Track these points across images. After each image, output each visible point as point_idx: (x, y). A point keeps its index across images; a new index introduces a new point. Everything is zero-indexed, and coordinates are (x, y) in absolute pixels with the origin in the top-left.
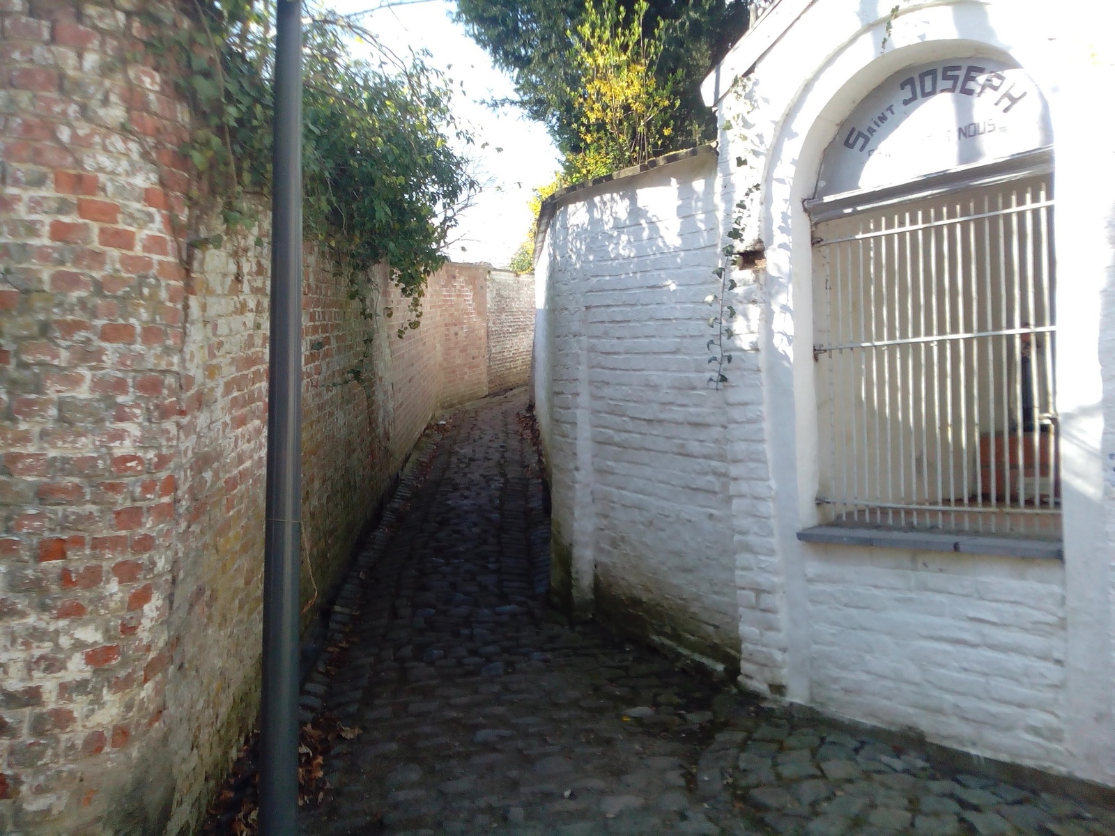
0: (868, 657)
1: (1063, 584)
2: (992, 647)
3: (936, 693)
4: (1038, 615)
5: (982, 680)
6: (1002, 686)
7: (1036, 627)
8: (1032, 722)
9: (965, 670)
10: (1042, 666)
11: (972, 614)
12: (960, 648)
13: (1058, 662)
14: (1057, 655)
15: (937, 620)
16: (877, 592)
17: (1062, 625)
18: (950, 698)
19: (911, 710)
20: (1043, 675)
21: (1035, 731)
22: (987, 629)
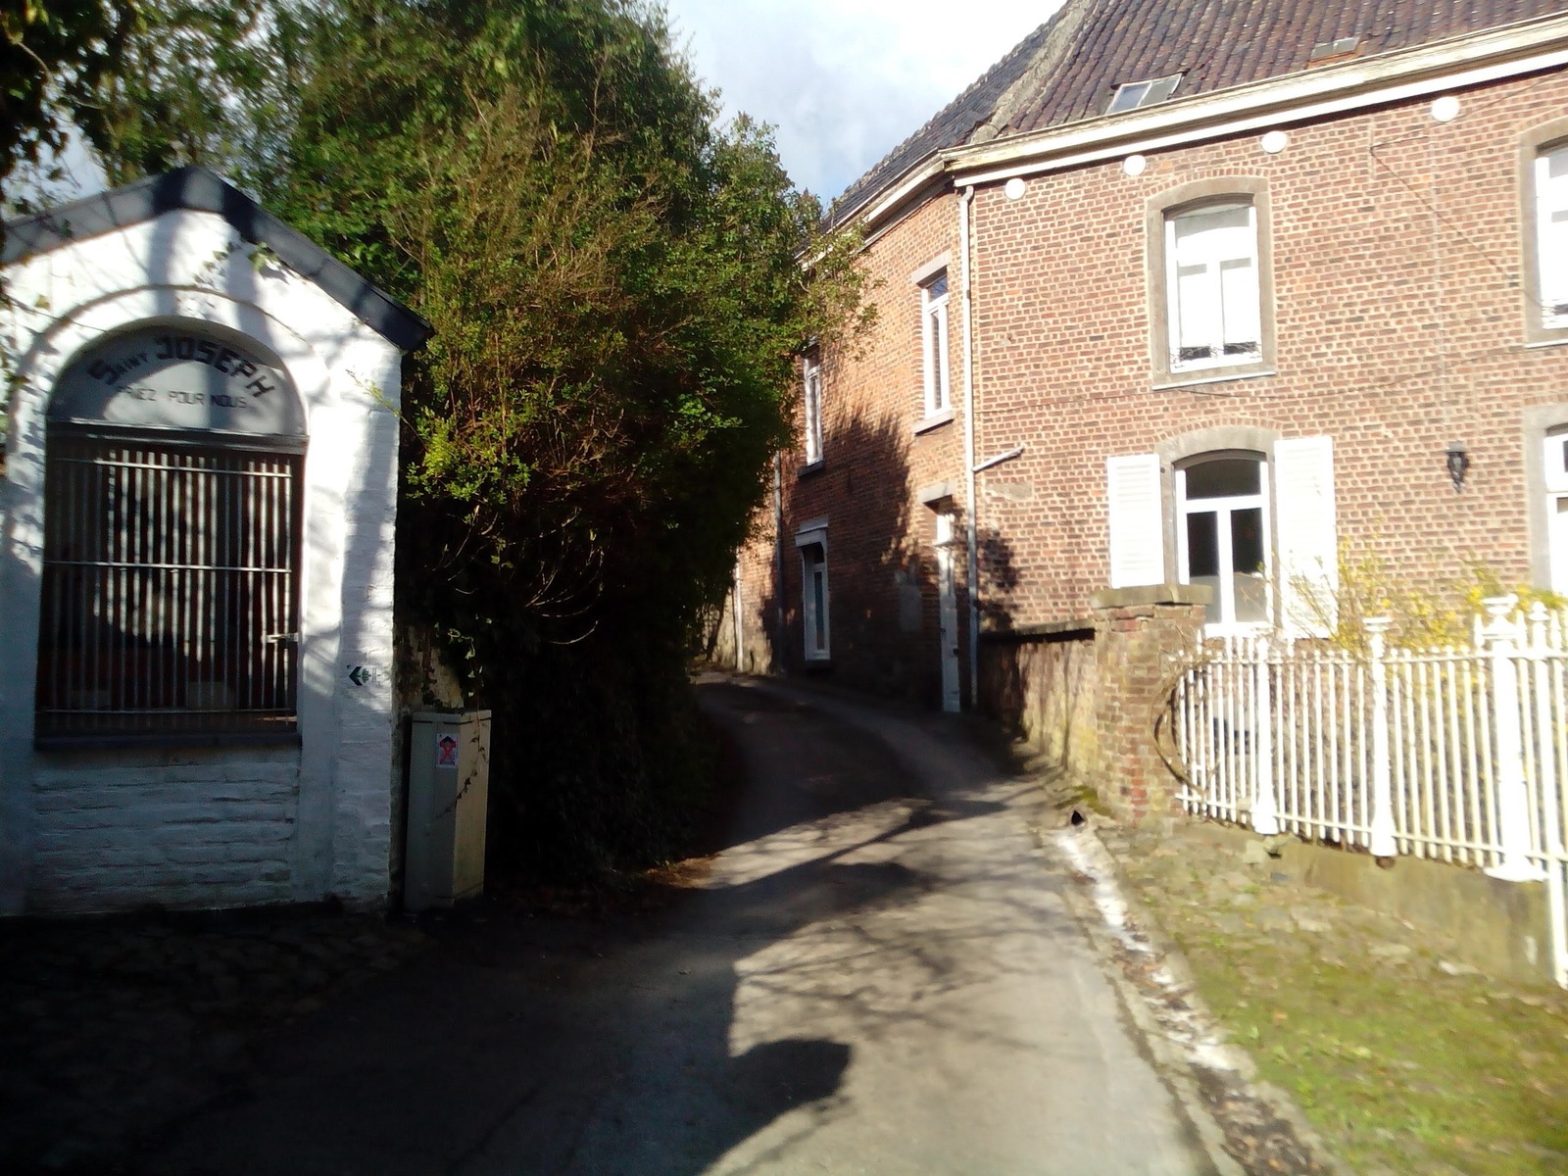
0: (107, 852)
1: (299, 761)
2: (233, 820)
3: (179, 868)
4: (276, 788)
5: (223, 847)
6: (240, 849)
7: (275, 798)
8: (264, 871)
9: (208, 842)
10: (274, 826)
11: (218, 795)
12: (203, 825)
13: (290, 820)
14: (289, 816)
15: (183, 806)
16: (122, 790)
17: (296, 792)
18: (192, 870)
19: (151, 889)
20: (276, 833)
21: (268, 877)
22: (230, 805)
